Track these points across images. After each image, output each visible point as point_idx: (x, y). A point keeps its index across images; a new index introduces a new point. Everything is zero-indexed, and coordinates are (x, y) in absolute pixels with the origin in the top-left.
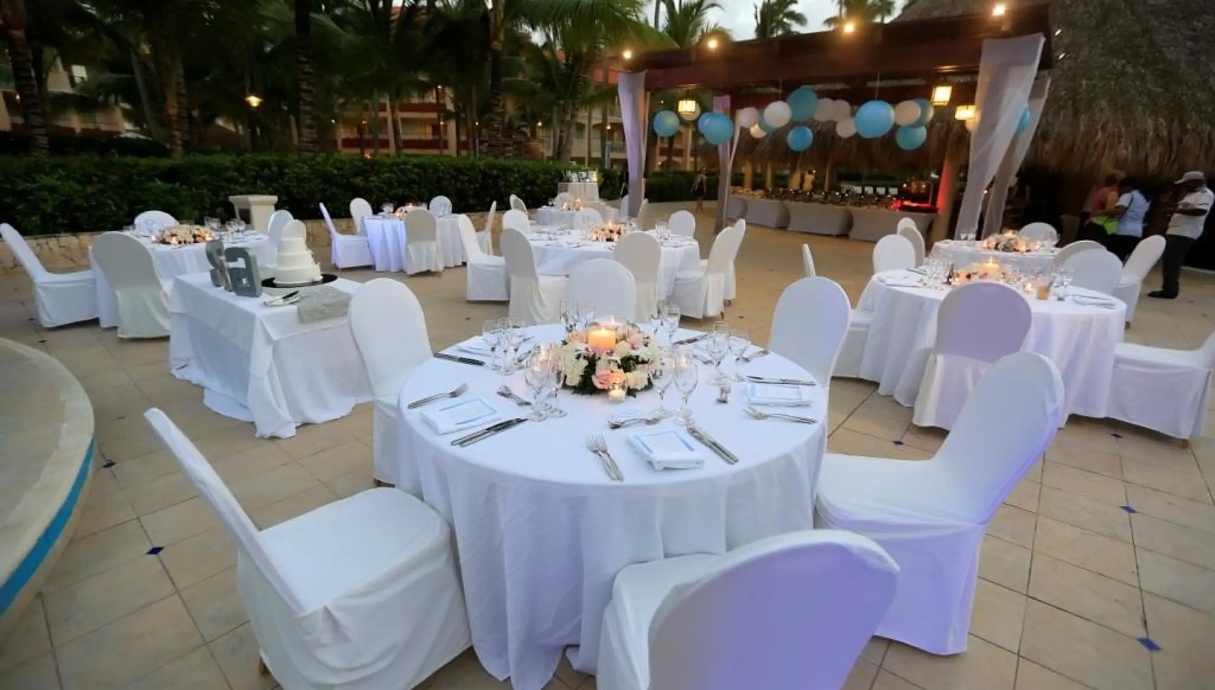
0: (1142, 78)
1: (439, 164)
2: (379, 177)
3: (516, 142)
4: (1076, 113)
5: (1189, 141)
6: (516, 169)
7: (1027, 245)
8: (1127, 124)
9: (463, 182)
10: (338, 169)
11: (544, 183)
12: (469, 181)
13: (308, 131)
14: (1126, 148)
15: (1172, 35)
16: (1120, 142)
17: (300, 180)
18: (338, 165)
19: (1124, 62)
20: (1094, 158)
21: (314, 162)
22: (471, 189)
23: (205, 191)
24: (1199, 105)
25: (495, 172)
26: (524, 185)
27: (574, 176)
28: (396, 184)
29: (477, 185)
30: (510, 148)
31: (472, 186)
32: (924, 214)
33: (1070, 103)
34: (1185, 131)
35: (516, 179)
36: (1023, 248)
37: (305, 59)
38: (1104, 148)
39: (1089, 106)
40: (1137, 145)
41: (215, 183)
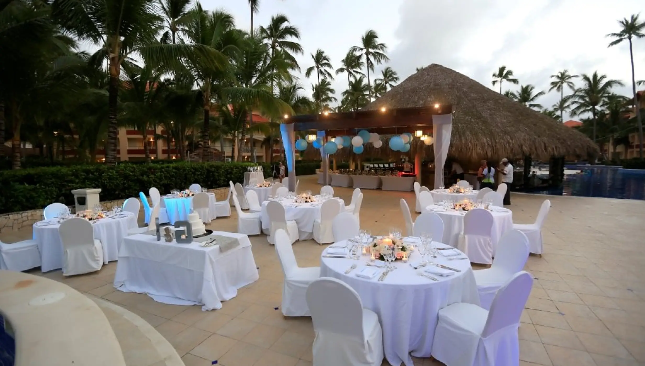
0: (478, 123)
1: (186, 167)
2: (155, 175)
4: (460, 137)
5: (498, 146)
6: (223, 167)
7: (464, 190)
8: (477, 140)
9: (198, 175)
10: (132, 172)
11: (236, 173)
12: (201, 175)
13: (113, 152)
14: (480, 149)
15: (482, 108)
16: (477, 147)
17: (111, 178)
18: (132, 170)
19: (470, 117)
20: (470, 154)
21: (119, 169)
22: (202, 178)
23: (54, 188)
24: (498, 133)
25: (213, 169)
26: (226, 175)
27: (251, 169)
28: (164, 178)
29: (205, 176)
31: (202, 177)
32: (412, 178)
33: (457, 133)
34: (496, 142)
35: (223, 172)
36: (463, 191)
37: (113, 117)
38: (472, 149)
39: (464, 133)
40: (483, 147)
41: (60, 183)
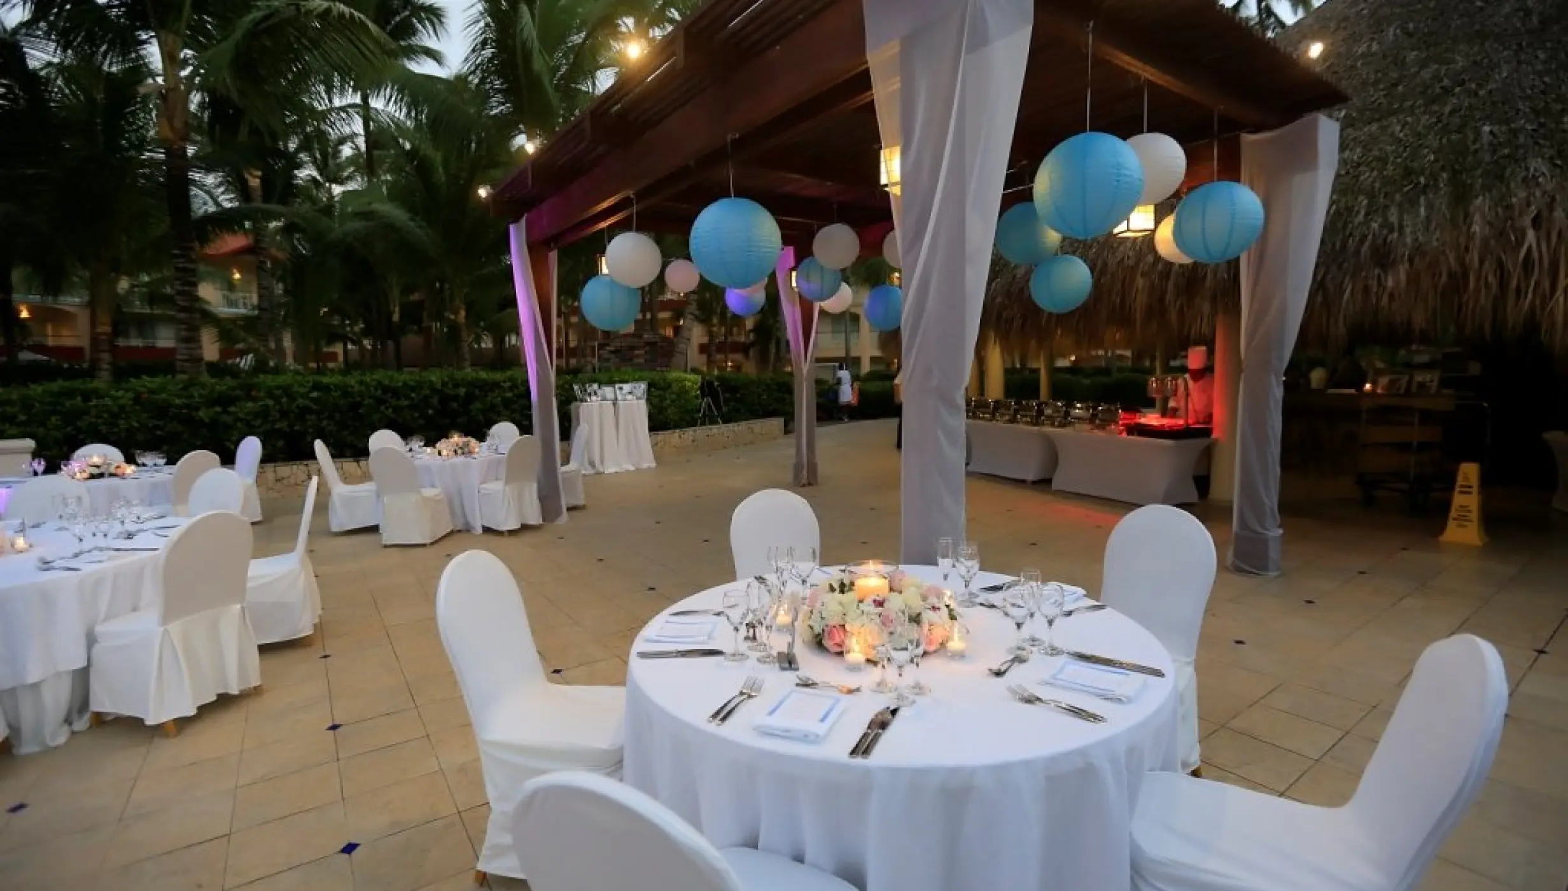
3: (648, 344)
30: (641, 352)
